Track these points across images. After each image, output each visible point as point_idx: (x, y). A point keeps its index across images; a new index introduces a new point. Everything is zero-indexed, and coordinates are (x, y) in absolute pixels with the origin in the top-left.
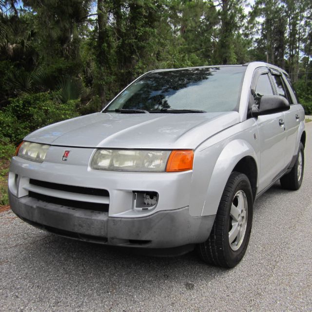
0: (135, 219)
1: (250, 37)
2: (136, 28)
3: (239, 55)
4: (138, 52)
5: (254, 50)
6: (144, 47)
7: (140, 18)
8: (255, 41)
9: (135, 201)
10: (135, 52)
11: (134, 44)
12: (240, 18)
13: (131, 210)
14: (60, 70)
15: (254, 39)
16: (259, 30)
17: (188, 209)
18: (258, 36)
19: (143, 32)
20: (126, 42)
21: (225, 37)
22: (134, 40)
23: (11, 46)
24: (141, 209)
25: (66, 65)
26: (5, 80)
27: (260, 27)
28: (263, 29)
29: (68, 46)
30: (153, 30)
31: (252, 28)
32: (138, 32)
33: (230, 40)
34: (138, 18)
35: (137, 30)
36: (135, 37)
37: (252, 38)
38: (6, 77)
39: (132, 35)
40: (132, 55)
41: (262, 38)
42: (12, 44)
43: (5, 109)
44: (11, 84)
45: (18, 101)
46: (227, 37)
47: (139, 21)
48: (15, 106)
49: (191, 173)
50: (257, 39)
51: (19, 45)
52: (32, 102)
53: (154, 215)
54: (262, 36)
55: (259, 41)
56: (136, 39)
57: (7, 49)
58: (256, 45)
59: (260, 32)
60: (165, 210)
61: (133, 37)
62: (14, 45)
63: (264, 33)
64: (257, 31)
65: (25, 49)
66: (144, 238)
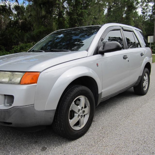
0: (2, 110)
1: (146, 14)
2: (77, 10)
3: (136, 23)
4: (78, 22)
5: (148, 20)
6: (82, 20)
7: (80, 5)
8: (148, 16)
9: (6, 100)
10: (77, 22)
11: (76, 18)
12: (136, 3)
13: (3, 105)
14: (40, 32)
15: (148, 15)
16: (150, 10)
17: (34, 106)
18: (150, 13)
19: (81, 12)
20: (72, 17)
21: (128, 14)
22: (76, 16)
23: (20, 21)
24: (9, 104)
25: (43, 30)
26: (13, 37)
27: (151, 8)
28: (153, 10)
29: (47, 20)
30: (85, 11)
31: (146, 9)
32: (78, 12)
33: (131, 15)
34: (78, 5)
35: (77, 11)
36: (77, 14)
37: (147, 14)
38: (14, 36)
39: (75, 14)
40: (75, 24)
41: (152, 14)
42: (21, 20)
43: (11, 51)
44: (17, 39)
45: (17, 47)
46: (129, 14)
47: (79, 6)
48: (16, 50)
49: (36, 85)
50: (149, 15)
51: (24, 20)
52: (24, 48)
53: (12, 108)
54: (152, 13)
55: (151, 16)
56: (77, 15)
57: (19, 22)
58: (149, 18)
59: (151, 11)
60: (18, 106)
61: (76, 15)
62: (22, 21)
63: (153, 11)
64: (149, 10)
65: (27, 22)
66: (7, 121)
